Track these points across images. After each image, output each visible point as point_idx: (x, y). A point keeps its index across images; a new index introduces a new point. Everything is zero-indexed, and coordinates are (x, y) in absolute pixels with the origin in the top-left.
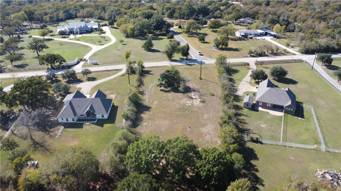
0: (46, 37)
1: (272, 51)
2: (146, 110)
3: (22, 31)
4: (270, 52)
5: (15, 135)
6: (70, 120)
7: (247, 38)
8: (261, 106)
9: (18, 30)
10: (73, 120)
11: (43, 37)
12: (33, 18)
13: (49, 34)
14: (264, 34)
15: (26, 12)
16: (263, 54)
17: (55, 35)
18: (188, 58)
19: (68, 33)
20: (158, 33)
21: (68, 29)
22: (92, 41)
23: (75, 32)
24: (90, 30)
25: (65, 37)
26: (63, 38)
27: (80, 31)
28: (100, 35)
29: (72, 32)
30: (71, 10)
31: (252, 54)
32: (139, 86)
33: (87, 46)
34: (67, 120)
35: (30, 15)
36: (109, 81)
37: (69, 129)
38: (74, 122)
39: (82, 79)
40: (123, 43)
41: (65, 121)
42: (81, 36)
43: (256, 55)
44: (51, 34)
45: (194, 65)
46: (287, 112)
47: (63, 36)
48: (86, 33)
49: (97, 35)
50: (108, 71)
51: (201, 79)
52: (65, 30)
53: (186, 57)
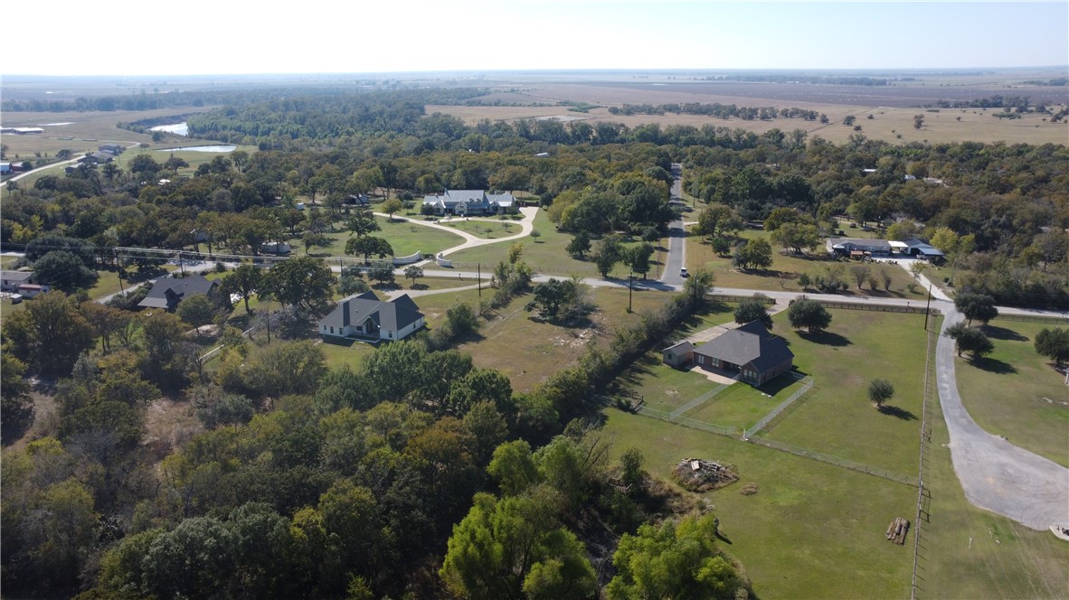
0: (395, 216)
1: (874, 285)
2: (474, 341)
3: (363, 203)
4: (866, 286)
5: (252, 339)
6: (336, 333)
7: (849, 256)
8: (700, 365)
9: (357, 201)
10: (341, 333)
11: (389, 215)
12: (394, 179)
13: (406, 211)
14: (909, 252)
15: (382, 167)
16: (841, 288)
17: (415, 214)
18: (647, 278)
19: (442, 211)
20: (635, 227)
21: (445, 203)
22: (476, 231)
23: (457, 212)
24: (491, 210)
25: (431, 219)
26: (427, 219)
27: (468, 210)
28: (505, 221)
29: (451, 210)
30: (487, 171)
31: (809, 287)
32: (495, 306)
33: (461, 237)
34: (332, 331)
35: (388, 173)
36: (448, 293)
37: (329, 345)
38: (342, 336)
39: (403, 286)
40: (538, 239)
41: (328, 332)
42: (465, 219)
43: (820, 289)
44: (410, 211)
45: (648, 290)
46: (744, 380)
47: (430, 217)
48: (479, 215)
49: (498, 221)
50: (461, 279)
51: (629, 311)
52: (437, 204)
53: (641, 276)
